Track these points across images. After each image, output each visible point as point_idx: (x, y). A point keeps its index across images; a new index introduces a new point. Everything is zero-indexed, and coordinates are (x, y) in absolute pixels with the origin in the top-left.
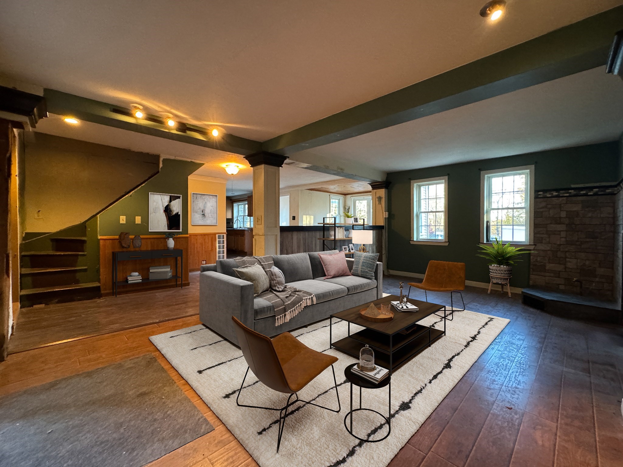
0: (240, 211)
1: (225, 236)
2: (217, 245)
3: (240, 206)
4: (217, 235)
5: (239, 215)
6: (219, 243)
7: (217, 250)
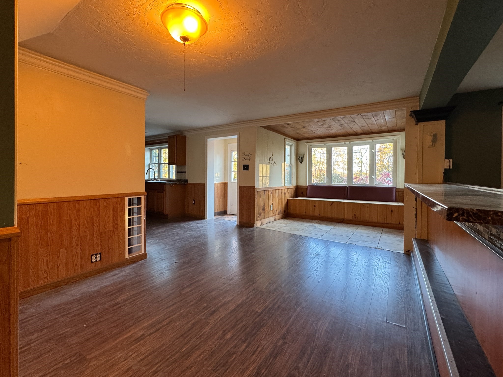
0: (152, 158)
1: (143, 198)
2: (127, 217)
3: (153, 151)
4: (126, 199)
5: (151, 162)
6: (131, 212)
7: (127, 227)
